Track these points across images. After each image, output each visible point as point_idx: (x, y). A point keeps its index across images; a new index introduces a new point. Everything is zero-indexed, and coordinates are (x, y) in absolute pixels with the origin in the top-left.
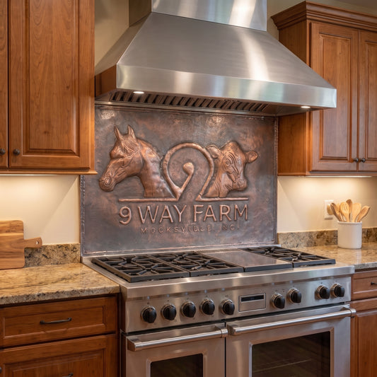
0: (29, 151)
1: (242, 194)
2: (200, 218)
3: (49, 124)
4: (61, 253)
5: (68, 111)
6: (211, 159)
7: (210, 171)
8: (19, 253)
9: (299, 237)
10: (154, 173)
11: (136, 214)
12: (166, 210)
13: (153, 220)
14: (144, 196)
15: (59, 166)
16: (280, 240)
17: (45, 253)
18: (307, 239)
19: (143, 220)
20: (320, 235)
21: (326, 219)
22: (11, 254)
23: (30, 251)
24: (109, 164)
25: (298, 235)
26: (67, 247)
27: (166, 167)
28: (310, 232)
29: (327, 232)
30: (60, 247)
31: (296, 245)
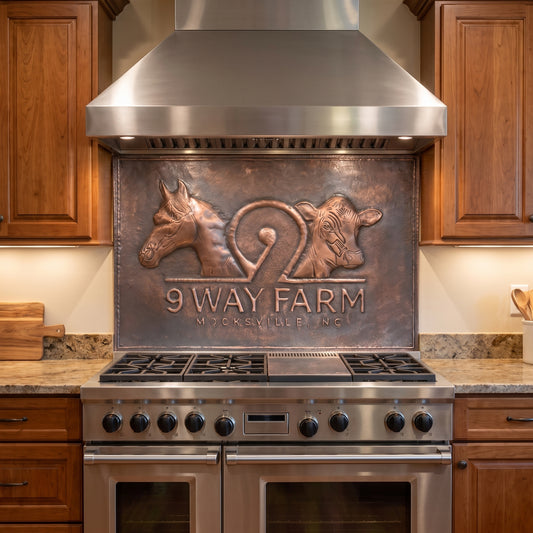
0: (18, 217)
1: (355, 273)
2: (285, 306)
3: (40, 183)
4: (88, 346)
5: (63, 167)
6: (302, 222)
7: (299, 240)
8: (36, 342)
9: (457, 342)
10: (215, 244)
11: (189, 299)
12: (233, 294)
13: (214, 308)
14: (199, 274)
15: (50, 235)
16: (421, 344)
17: (69, 344)
18: (474, 345)
19: (200, 308)
20: (498, 340)
21: (513, 315)
22: (28, 343)
23: (51, 341)
24: (151, 231)
25: (456, 339)
26: (95, 338)
27: (233, 235)
28: (479, 336)
29: (512, 336)
30: (87, 337)
31: (451, 355)
